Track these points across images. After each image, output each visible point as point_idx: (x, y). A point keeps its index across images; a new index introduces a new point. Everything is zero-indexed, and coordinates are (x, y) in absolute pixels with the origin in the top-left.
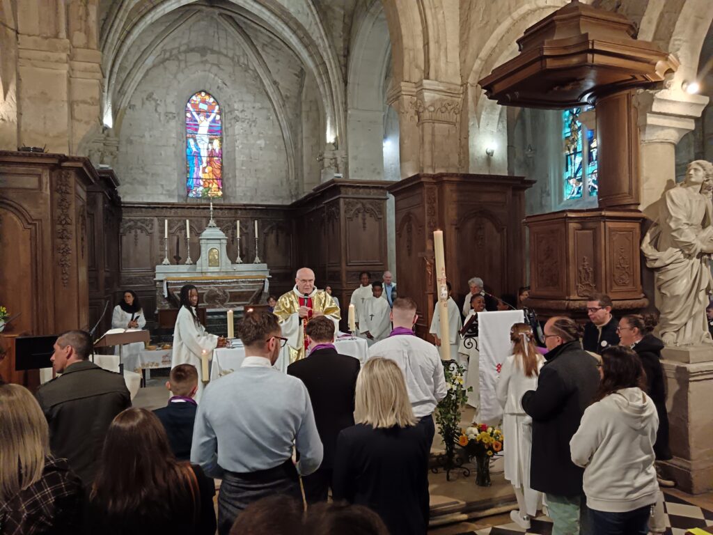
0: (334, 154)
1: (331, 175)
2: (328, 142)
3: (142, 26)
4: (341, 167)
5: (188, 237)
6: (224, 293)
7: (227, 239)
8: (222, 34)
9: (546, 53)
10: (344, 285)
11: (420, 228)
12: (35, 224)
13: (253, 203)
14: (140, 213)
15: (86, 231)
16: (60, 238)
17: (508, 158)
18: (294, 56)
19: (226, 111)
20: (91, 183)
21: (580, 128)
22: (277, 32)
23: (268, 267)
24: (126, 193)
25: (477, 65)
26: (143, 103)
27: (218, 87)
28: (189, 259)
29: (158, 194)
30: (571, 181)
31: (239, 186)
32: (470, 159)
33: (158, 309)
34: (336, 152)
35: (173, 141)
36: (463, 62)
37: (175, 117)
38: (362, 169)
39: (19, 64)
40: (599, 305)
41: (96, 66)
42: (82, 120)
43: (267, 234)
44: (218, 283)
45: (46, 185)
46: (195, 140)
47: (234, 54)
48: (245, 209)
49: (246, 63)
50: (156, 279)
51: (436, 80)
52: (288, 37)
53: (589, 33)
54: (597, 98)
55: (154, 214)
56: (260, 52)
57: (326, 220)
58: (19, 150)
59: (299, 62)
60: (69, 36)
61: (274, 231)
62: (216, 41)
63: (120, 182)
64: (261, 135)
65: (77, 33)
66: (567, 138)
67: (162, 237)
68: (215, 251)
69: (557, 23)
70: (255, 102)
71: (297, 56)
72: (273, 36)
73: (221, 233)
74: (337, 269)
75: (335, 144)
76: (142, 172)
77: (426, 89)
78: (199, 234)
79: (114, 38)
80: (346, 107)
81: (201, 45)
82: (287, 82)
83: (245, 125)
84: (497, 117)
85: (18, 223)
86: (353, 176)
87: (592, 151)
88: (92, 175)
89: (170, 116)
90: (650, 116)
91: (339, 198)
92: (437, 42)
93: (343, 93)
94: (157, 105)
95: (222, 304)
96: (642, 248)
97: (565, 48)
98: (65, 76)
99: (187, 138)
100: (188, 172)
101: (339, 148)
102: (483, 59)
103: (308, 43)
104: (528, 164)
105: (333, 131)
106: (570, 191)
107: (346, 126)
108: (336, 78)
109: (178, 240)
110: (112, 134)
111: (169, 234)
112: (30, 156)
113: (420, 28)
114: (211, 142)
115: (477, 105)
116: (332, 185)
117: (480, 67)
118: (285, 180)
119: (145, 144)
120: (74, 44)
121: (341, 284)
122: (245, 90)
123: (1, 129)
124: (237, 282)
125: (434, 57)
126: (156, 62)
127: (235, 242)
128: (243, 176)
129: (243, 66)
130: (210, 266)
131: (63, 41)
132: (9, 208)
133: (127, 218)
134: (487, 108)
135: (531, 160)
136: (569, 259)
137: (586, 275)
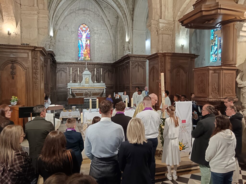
0: (128, 45)
1: (127, 53)
2: (126, 41)
4: (131, 50)
5: (78, 74)
6: (90, 93)
7: (92, 75)
8: (90, 4)
9: (203, 9)
10: (131, 91)
11: (157, 72)
12: (27, 69)
13: (100, 62)
14: (62, 66)
15: (43, 72)
16: (35, 74)
17: (189, 47)
18: (115, 11)
19: (92, 30)
20: (45, 56)
21: (217, 36)
22: (109, 2)
23: (105, 84)
24: (58, 59)
25: (179, 14)
26: (64, 28)
27: (89, 22)
28: (79, 81)
29: (68, 59)
30: (213, 55)
31: (96, 57)
32: (176, 48)
33: (68, 98)
35: (74, 41)
36: (174, 13)
37: (74, 33)
38: (138, 51)
39: (21, 15)
40: (228, 101)
41: (47, 16)
42: (42, 34)
43: (105, 73)
44: (88, 90)
45: (30, 56)
46: (81, 41)
47: (95, 11)
48: (98, 64)
49: (99, 14)
50: (68, 88)
51: (164, 19)
52: (113, 5)
53: (219, 2)
54: (222, 25)
55: (67, 66)
56: (103, 10)
57: (125, 69)
58: (21, 44)
59: (117, 13)
61: (108, 72)
62: (89, 6)
63: (56, 55)
64: (104, 39)
65: (40, 4)
66: (212, 40)
67: (70, 74)
68: (87, 78)
70: (101, 27)
72: (108, 4)
73: (90, 72)
74: (128, 85)
75: (129, 42)
76: (63, 51)
77: (160, 23)
78: (82, 73)
79: (53, 6)
80: (133, 29)
81: (83, 8)
82: (112, 20)
83: (98, 35)
84: (186, 32)
85: (21, 69)
86: (135, 53)
88: (46, 53)
89: (73, 32)
90: (241, 32)
91: (130, 61)
92: (165, 6)
93: (132, 24)
94: (68, 29)
95: (90, 97)
96: (236, 80)
97: (210, 7)
98: (36, 19)
99: (78, 40)
100: (79, 51)
101: (130, 43)
102: (181, 11)
103: (120, 7)
104: (197, 49)
105: (128, 37)
106: (212, 59)
107: (132, 36)
109: (75, 74)
110: (53, 38)
111: (72, 72)
112: (25, 46)
113: (159, 1)
114: (87, 41)
115: (178, 28)
116: (127, 56)
117: (180, 14)
118: (111, 54)
119: (64, 42)
120: (40, 8)
121: (130, 91)
122: (98, 23)
123: (16, 37)
124: (95, 89)
125: (163, 11)
126: (68, 14)
127: (94, 75)
128: (97, 53)
129: (98, 15)
130: (85, 84)
131: (36, 7)
132: (19, 64)
133: (58, 67)
134: (182, 29)
135: (199, 48)
136: (209, 84)
137: (215, 90)
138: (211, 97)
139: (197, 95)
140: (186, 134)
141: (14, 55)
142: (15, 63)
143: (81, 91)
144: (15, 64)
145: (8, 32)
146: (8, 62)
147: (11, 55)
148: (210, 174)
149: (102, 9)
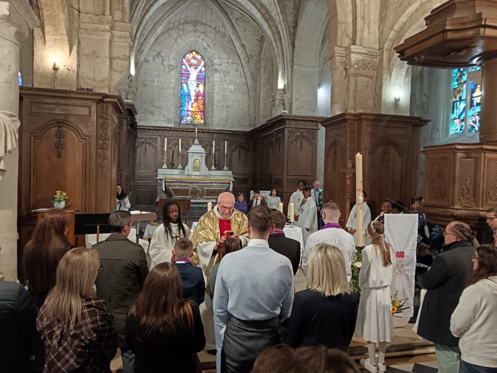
0: (283, 97)
1: (279, 112)
2: (279, 88)
3: (156, 6)
4: (287, 106)
5: (180, 150)
6: (203, 189)
7: (206, 154)
8: (209, 11)
9: (447, 28)
10: (285, 189)
11: (343, 152)
12: (86, 139)
13: (224, 129)
14: (149, 133)
15: (116, 144)
16: (101, 148)
17: (411, 103)
18: (258, 27)
19: (209, 65)
20: (121, 113)
21: (465, 82)
22: (247, 10)
23: (233, 174)
24: (140, 119)
25: (392, 35)
26: (154, 59)
27: (204, 48)
28: (180, 165)
29: (161, 121)
30: (456, 121)
31: (216, 117)
32: (382, 104)
33: (158, 198)
34: (284, 95)
35: (173, 85)
36: (381, 33)
37: (174, 68)
38: (302, 108)
39: (80, 33)
40: (495, 215)
41: (128, 34)
42: (117, 70)
43: (232, 151)
44: (199, 183)
45: (94, 113)
46: (187, 84)
47: (216, 25)
48: (219, 133)
49: (224, 31)
50: (158, 178)
51: (360, 45)
52: (255, 14)
53: (483, 12)
54: (484, 61)
55: (158, 134)
56: (234, 24)
57: (274, 143)
58: (77, 89)
59: (261, 31)
60: (111, 14)
61: (238, 149)
62: (205, 16)
63: (138, 112)
64: (232, 82)
65: (116, 12)
66: (455, 89)
67: (163, 150)
68: (198, 161)
69: (457, 5)
70: (229, 58)
71: (260, 27)
72: (243, 13)
73: (202, 149)
74: (280, 177)
75: (284, 90)
76: (151, 105)
77: (352, 52)
78: (187, 149)
79: (138, 14)
80: (293, 64)
81: (194, 19)
82: (252, 45)
83: (221, 75)
84: (405, 73)
85: (76, 137)
86: (295, 113)
87: (473, 99)
88: (122, 107)
89: (172, 67)
91: (284, 128)
92: (363, 18)
93: (291, 53)
94: (163, 60)
95: (201, 197)
97: (463, 24)
98: (108, 41)
99: (182, 83)
100: (181, 106)
101: (286, 93)
102: (396, 30)
103: (267, 17)
104: (424, 107)
105: (283, 80)
106: (455, 128)
107: (292, 78)
108: (287, 43)
109: (173, 152)
110: (134, 79)
111: (167, 147)
112: (84, 93)
113: (351, 8)
114: (198, 86)
115: (390, 64)
116: (280, 118)
117: (394, 36)
118: (247, 114)
119: (154, 86)
120: (115, 19)
121: (283, 188)
122: (222, 50)
123: (67, 76)
124: (211, 183)
125: (360, 29)
126: (163, 31)
127: (211, 155)
128: (218, 110)
129: (222, 34)
130: (194, 172)
131: (108, 17)
132: (70, 128)
133: (141, 136)
134: (397, 67)
135: (426, 104)
136: (455, 180)
137: (468, 192)
138: (459, 207)
139: (430, 202)
140: (405, 280)
141: (62, 110)
142: (64, 126)
143: (185, 186)
144: (63, 128)
145: (55, 65)
146: (50, 123)
147: (58, 109)
148: (457, 365)
149: (231, 21)
